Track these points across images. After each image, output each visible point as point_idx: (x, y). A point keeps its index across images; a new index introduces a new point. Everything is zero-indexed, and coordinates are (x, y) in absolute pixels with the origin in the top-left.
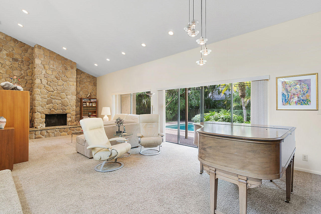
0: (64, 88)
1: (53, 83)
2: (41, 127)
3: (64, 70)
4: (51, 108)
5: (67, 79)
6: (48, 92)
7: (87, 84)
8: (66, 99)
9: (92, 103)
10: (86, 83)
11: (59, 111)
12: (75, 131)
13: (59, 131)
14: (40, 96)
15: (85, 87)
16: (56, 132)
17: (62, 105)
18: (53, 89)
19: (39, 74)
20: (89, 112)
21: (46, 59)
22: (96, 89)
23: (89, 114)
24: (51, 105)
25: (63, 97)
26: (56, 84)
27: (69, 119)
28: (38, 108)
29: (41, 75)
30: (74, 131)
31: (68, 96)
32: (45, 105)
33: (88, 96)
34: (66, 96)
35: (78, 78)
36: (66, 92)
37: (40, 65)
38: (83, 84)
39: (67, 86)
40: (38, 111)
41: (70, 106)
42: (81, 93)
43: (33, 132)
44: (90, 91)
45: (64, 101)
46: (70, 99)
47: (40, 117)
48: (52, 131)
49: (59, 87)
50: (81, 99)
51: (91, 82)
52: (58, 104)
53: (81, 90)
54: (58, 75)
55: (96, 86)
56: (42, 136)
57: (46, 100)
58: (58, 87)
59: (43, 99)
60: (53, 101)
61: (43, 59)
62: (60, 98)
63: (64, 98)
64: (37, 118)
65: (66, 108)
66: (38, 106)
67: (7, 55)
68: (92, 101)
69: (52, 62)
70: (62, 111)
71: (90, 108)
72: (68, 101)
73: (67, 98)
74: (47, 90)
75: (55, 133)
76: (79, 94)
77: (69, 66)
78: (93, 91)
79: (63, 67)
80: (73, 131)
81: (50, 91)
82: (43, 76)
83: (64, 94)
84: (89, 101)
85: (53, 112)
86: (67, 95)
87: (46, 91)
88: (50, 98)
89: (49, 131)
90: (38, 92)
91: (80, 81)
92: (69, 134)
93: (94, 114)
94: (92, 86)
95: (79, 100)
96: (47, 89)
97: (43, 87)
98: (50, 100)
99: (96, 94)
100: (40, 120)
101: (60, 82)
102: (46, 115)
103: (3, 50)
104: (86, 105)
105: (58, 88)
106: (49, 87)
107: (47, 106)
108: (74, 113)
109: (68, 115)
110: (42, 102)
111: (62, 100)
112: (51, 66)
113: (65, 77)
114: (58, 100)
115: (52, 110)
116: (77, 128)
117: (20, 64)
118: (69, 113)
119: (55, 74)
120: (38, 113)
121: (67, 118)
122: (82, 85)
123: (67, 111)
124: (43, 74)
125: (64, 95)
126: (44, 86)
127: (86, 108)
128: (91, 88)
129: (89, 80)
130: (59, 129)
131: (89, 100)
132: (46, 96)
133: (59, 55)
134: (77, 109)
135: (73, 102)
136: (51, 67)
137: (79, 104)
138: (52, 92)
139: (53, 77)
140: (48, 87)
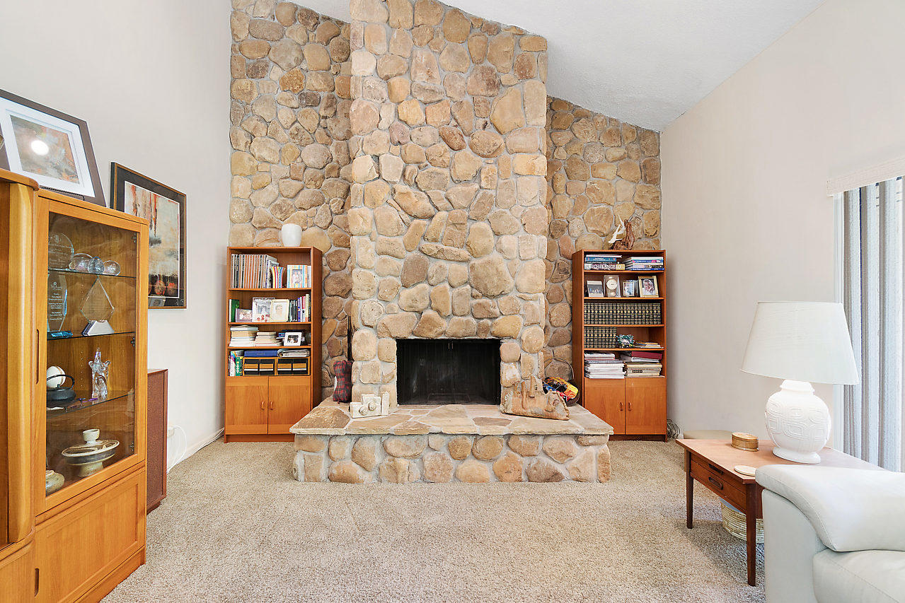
0: (482, 192)
1: (431, 168)
2: (369, 413)
3: (481, 90)
4: (420, 306)
5: (500, 141)
6: (407, 218)
7: (609, 172)
8: (495, 256)
9: (634, 276)
10: (602, 172)
11: (459, 323)
12: (539, 462)
13: (444, 451)
14: (372, 244)
15: (593, 190)
16: (428, 456)
17: (475, 292)
18: (429, 205)
19: (366, 126)
20: (619, 331)
21: (395, 42)
22: (657, 199)
23: (619, 345)
24: (424, 289)
25: (479, 242)
26: (446, 171)
27: (508, 373)
28: (366, 308)
29: (377, 132)
30: (534, 461)
31: (503, 239)
32: (395, 289)
33: (612, 241)
34: (493, 238)
35: (562, 149)
36: (496, 216)
37: (373, 82)
38: (584, 179)
39: (501, 181)
40: (366, 322)
41: (514, 294)
42: (577, 225)
43: (319, 439)
44: (622, 213)
45: (484, 266)
46: (515, 254)
47: (374, 351)
48: (409, 448)
49: (460, 187)
50: (576, 259)
51: (628, 164)
52: (455, 283)
53: (575, 211)
54: (454, 122)
55: (655, 181)
56: (360, 471)
57: (401, 263)
58: (456, 192)
59: (384, 261)
60: (433, 266)
61: (381, 48)
62: (464, 253)
63: (485, 251)
64: (362, 359)
65: (495, 306)
66: (365, 295)
67: (285, 84)
68: (638, 264)
69: (422, 55)
70: (474, 321)
71: (628, 309)
72: (503, 267)
73: (501, 251)
74: (402, 212)
75: (426, 463)
76: (566, 233)
77: (508, 64)
78: (639, 212)
79: (480, 76)
80: (526, 460)
81: (416, 217)
82: (386, 135)
83: (484, 225)
84: (620, 267)
85: (431, 330)
86: (497, 234)
87: (396, 215)
88: (416, 253)
89: (392, 445)
90: (361, 220)
91: (571, 160)
92: (505, 476)
93: (650, 346)
94: (632, 185)
95: (567, 264)
96: (403, 204)
97: (385, 195)
98: (416, 262)
99: (658, 225)
100: (375, 369)
101: (465, 162)
102: (403, 344)
103: (271, 64)
104: (604, 289)
105: (452, 197)
106: (413, 191)
107: (405, 293)
108: (536, 336)
109: (506, 350)
110: (383, 276)
111: (474, 261)
112: (421, 78)
113: (490, 129)
114: (454, 265)
115: (429, 320)
116: (550, 440)
117: (322, 113)
118: (511, 337)
119: (438, 116)
120: (366, 331)
121: (502, 363)
122: (582, 185)
123: (502, 326)
124: (384, 125)
125: (482, 232)
126: (388, 187)
127: (602, 310)
128: (629, 194)
129: (618, 153)
130: (445, 438)
131: (621, 261)
132: (400, 240)
133: (456, 11)
134: (554, 314)
135: (532, 275)
136: (418, 81)
137: (568, 284)
138: (426, 222)
139: (428, 135)
140: (408, 194)
